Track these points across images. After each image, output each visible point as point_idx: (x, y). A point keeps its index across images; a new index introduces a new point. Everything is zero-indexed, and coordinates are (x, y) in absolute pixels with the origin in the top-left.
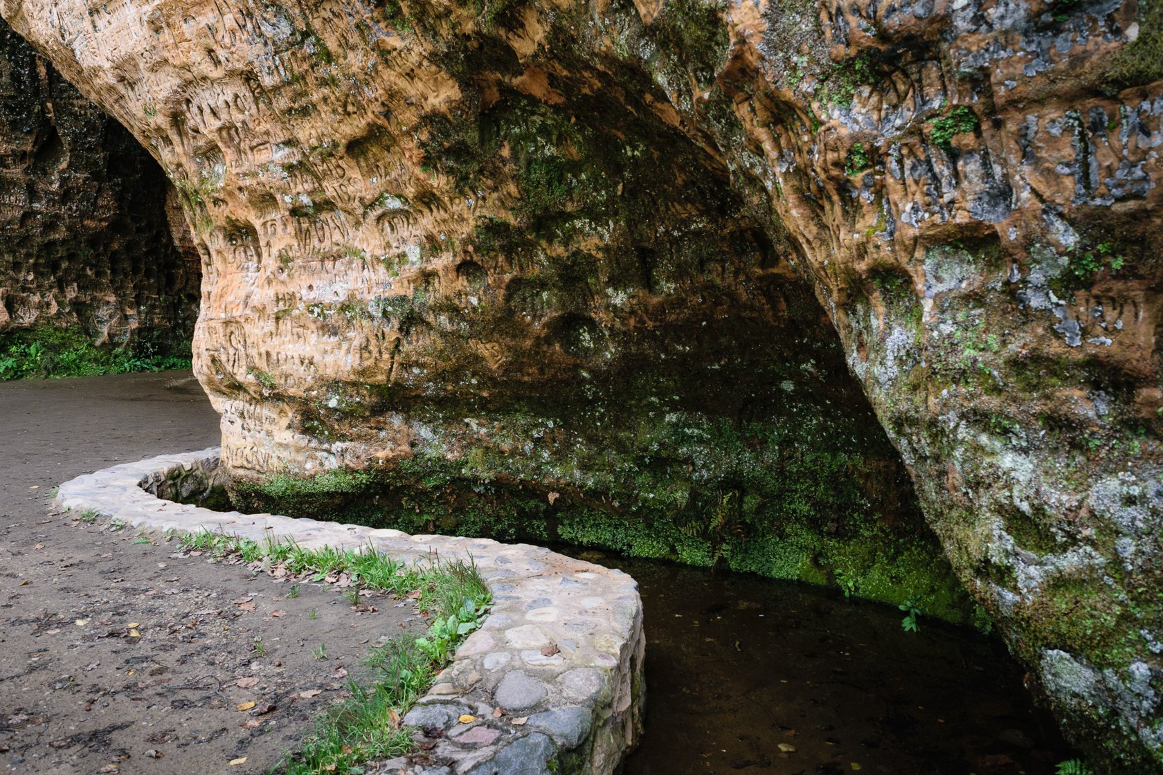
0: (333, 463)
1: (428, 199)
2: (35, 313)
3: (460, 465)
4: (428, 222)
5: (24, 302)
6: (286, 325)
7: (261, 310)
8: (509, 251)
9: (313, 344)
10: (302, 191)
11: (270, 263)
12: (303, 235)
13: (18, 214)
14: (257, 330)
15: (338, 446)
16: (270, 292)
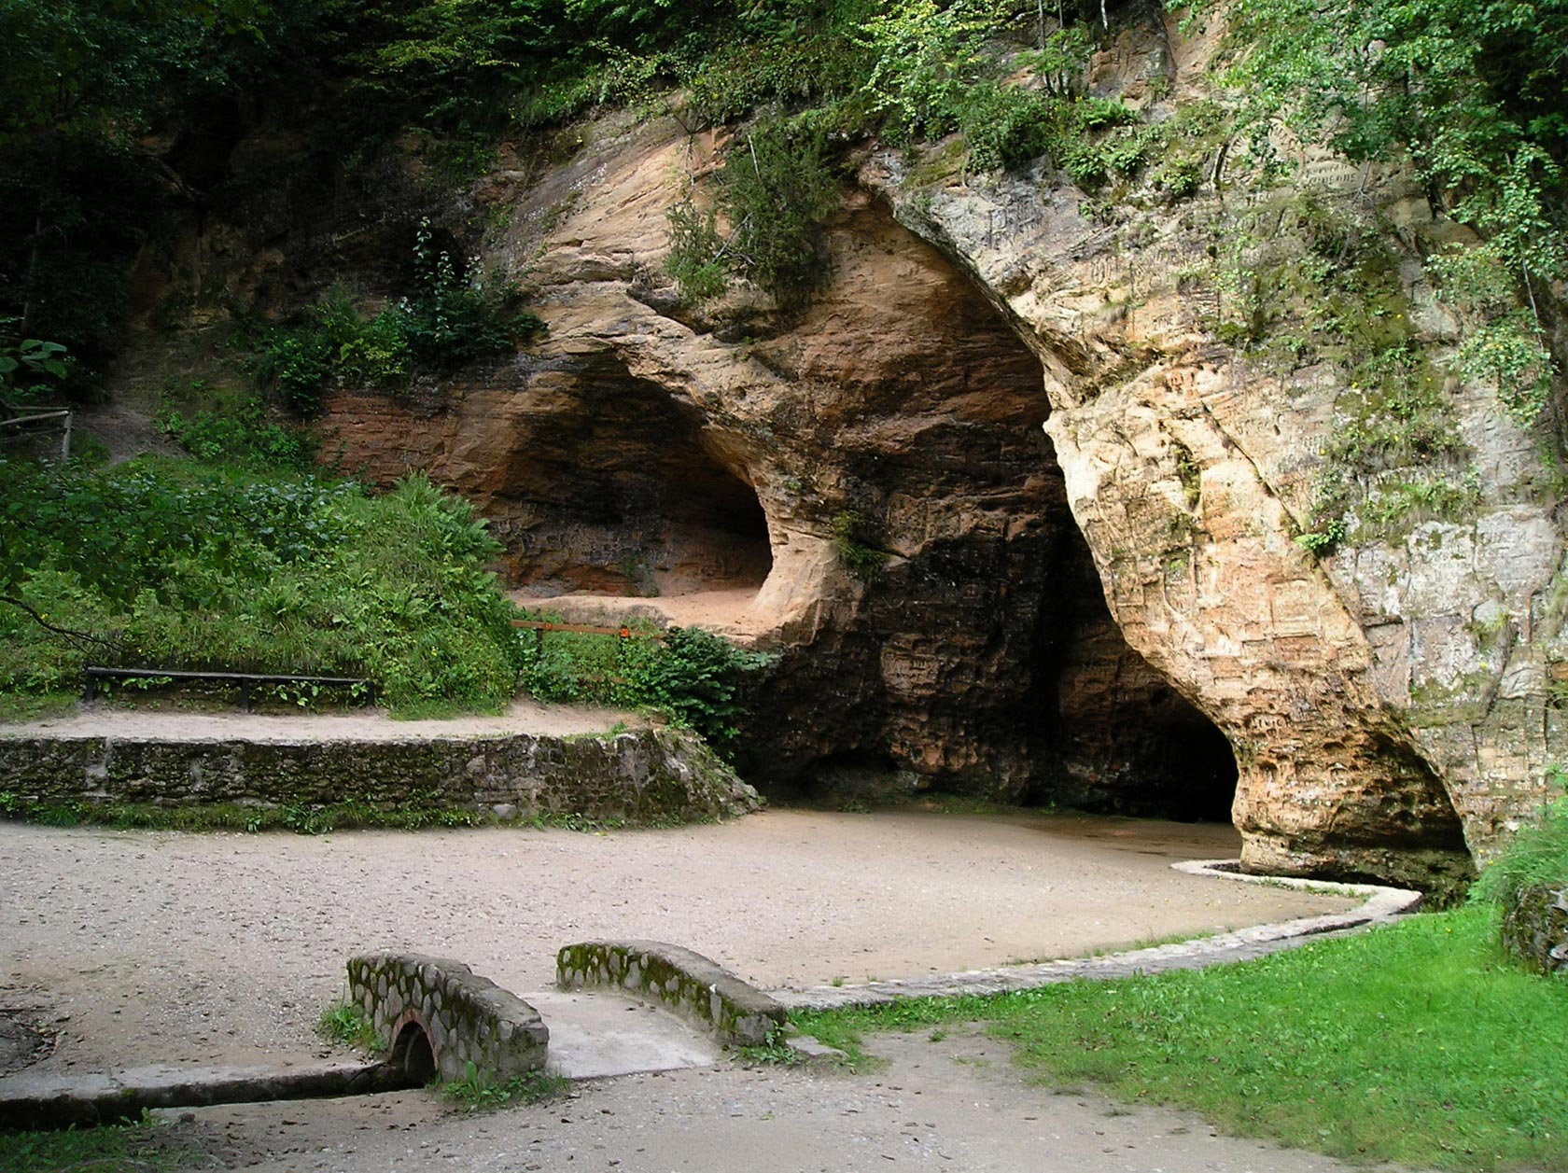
0: (1301, 863)
1: (1354, 768)
2: (962, 762)
3: (1354, 867)
4: (1352, 774)
5: (955, 752)
6: (1287, 805)
7: (1276, 800)
8: (1383, 789)
9: (1297, 815)
10: (1300, 756)
11: (1282, 780)
12: (1297, 772)
13: (966, 688)
14: (1274, 807)
15: (1304, 855)
16: (1282, 792)
